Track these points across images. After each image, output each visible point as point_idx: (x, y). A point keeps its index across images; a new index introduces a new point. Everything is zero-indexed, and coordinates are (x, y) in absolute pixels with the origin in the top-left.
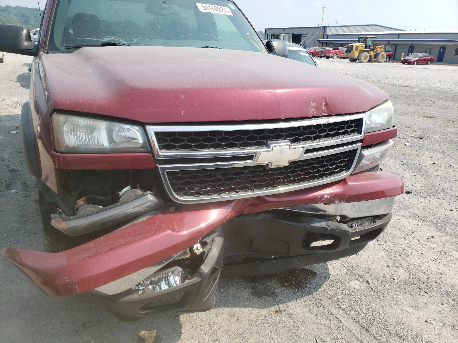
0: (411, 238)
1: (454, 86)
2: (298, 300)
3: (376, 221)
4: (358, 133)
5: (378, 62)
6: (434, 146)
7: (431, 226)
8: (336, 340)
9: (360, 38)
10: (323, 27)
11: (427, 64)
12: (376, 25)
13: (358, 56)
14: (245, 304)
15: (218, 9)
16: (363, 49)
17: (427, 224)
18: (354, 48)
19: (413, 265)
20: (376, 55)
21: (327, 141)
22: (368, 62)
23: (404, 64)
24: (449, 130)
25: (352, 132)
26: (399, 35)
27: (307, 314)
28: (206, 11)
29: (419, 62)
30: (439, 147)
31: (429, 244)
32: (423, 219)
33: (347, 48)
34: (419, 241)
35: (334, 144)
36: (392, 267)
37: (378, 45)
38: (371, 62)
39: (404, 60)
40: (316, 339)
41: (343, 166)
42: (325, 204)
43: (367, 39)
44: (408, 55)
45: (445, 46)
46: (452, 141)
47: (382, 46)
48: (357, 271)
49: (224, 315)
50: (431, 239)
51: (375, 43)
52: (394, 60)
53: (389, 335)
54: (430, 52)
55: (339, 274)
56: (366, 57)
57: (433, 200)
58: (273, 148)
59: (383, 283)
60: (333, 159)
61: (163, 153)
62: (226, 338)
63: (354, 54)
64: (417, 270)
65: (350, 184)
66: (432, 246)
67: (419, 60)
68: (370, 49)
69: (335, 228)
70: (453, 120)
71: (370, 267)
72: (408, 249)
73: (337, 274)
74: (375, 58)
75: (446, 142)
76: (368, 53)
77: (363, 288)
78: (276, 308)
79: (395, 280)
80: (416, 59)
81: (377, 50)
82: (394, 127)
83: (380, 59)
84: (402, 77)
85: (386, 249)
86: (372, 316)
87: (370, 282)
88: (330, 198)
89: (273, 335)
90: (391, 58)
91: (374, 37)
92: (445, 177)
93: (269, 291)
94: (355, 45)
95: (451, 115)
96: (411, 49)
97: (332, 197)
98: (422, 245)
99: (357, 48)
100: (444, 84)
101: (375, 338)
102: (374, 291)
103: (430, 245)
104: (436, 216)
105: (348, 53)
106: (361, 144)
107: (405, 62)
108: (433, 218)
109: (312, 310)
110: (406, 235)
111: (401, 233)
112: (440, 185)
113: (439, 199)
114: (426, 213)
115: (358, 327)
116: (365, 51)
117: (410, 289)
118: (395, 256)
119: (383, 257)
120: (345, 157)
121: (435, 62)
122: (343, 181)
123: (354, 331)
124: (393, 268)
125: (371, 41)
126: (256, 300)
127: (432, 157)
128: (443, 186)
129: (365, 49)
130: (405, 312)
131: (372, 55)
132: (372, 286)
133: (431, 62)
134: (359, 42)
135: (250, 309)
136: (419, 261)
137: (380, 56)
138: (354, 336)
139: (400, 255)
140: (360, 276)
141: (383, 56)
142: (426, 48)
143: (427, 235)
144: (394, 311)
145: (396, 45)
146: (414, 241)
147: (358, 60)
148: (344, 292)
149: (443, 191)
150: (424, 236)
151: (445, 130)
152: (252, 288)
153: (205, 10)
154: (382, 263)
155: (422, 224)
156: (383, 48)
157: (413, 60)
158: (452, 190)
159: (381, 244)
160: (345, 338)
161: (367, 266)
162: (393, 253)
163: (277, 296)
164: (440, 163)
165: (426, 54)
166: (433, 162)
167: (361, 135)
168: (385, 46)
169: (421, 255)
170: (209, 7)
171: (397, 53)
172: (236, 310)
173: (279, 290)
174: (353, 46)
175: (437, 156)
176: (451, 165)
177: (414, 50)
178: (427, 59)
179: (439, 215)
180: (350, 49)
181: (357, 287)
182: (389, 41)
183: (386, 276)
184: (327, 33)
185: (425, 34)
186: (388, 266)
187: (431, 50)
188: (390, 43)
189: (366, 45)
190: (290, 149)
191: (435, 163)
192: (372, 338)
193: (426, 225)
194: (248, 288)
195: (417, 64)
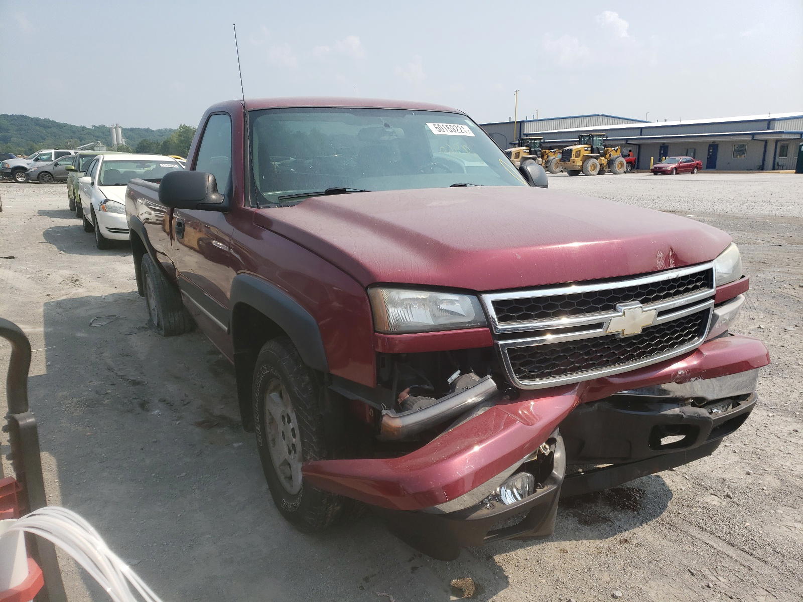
0: (766, 434)
1: (746, 207)
2: (644, 525)
3: (740, 402)
4: (708, 287)
5: (615, 174)
6: (749, 302)
7: (787, 417)
8: (717, 569)
9: (582, 136)
10: (517, 122)
11: (693, 173)
12: (603, 115)
13: (582, 166)
14: (575, 536)
15: (455, 128)
16: (586, 154)
17: (781, 414)
18: (574, 153)
19: (783, 470)
20: (610, 163)
21: (679, 299)
22: (599, 174)
23: (656, 174)
24: (763, 276)
25: (702, 286)
26: (641, 129)
27: (664, 542)
28: (442, 133)
29: (679, 170)
30: (757, 303)
31: (793, 440)
32: (772, 407)
33: (563, 153)
34: (778, 437)
35: (687, 303)
36: (754, 475)
37: (612, 146)
38: (603, 174)
39: (655, 168)
40: (689, 570)
41: (695, 332)
42: (678, 383)
43: (593, 138)
44: (660, 161)
45: (716, 144)
46: (774, 293)
47: (617, 148)
48: (707, 483)
49: (552, 551)
50: (795, 434)
51: (607, 143)
52: (638, 168)
53: (782, 558)
54: (694, 154)
55: (683, 489)
56: (594, 166)
57: (778, 380)
58: (624, 312)
59: (749, 495)
60: (684, 322)
61: (501, 327)
62: (569, 578)
63: (574, 162)
64: (789, 476)
65: (705, 354)
66: (798, 442)
67: (680, 167)
68: (599, 153)
69: (692, 415)
70: (763, 260)
71: (723, 476)
72: (767, 448)
73: (681, 489)
74: (609, 167)
75: (764, 295)
76: (597, 159)
77: (724, 504)
78: (619, 537)
79: (764, 491)
80: (673, 166)
81: (610, 155)
82: (743, 277)
83: (617, 168)
84: (661, 196)
85: (737, 452)
86: (751, 537)
87: (731, 495)
88: (685, 374)
89: (630, 570)
90: (635, 166)
91: (604, 135)
92: (783, 346)
93: (599, 516)
94: (575, 148)
95: (756, 253)
96: (664, 150)
97: (688, 372)
98: (785, 442)
99: (578, 153)
100: (728, 204)
101: (766, 562)
102: (742, 506)
103: (795, 442)
104: (790, 402)
105: (564, 161)
106: (714, 301)
107: (656, 172)
108: (787, 405)
109: (669, 536)
110: (758, 431)
111: (750, 429)
112: (779, 358)
113: (785, 378)
114: (773, 398)
115: (738, 551)
116: (592, 157)
117: (789, 500)
118: (753, 459)
119: (736, 463)
120: (697, 320)
121: (703, 169)
122: (696, 351)
123: (735, 557)
124: (756, 475)
125: (600, 140)
126: (586, 529)
127: (753, 319)
128: (784, 359)
129: (591, 153)
130: (793, 529)
131: (603, 163)
132: (736, 500)
133: (698, 169)
134: (580, 143)
135: (584, 541)
136: (788, 464)
137: (617, 163)
138: (738, 563)
139: (760, 458)
140: (714, 489)
141: (621, 164)
142: (687, 148)
143: (786, 428)
144: (779, 529)
145: (639, 146)
146: (772, 437)
147: (581, 173)
148: (700, 510)
149: (786, 366)
150: (783, 430)
151: (757, 276)
152: (574, 516)
153: (440, 131)
154: (738, 470)
155: (775, 414)
156: (619, 150)
157: (669, 169)
158: (799, 364)
159: (727, 444)
160: (726, 565)
161: (719, 476)
162: (748, 456)
163: (612, 523)
164: (767, 326)
165: (689, 158)
166: (759, 326)
167: (713, 290)
168: (622, 146)
169: (788, 455)
170: (443, 127)
171: (641, 158)
172: (567, 544)
173: (612, 515)
174: (571, 150)
175: (760, 317)
176: (786, 328)
177: (669, 152)
178: (691, 165)
179: (793, 401)
180: (567, 155)
181: (715, 503)
182: (627, 140)
183: (751, 486)
184: (525, 131)
185: (682, 125)
186: (749, 474)
187: (695, 150)
188: (629, 142)
189: (592, 148)
190: (643, 312)
191: (762, 326)
192: (762, 563)
193: (779, 415)
194: (569, 515)
195: (676, 174)
